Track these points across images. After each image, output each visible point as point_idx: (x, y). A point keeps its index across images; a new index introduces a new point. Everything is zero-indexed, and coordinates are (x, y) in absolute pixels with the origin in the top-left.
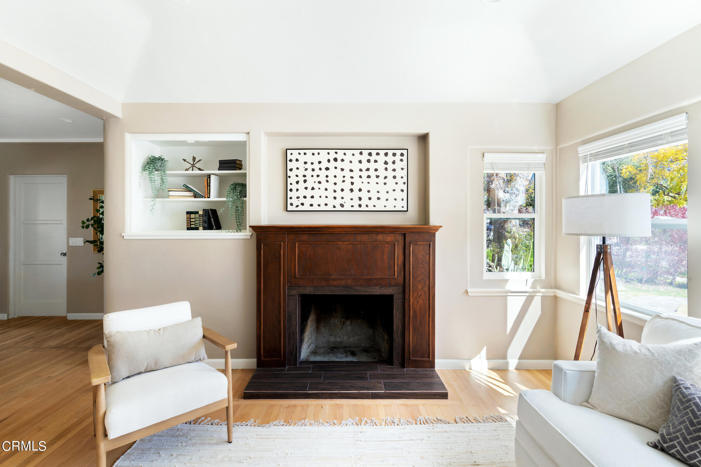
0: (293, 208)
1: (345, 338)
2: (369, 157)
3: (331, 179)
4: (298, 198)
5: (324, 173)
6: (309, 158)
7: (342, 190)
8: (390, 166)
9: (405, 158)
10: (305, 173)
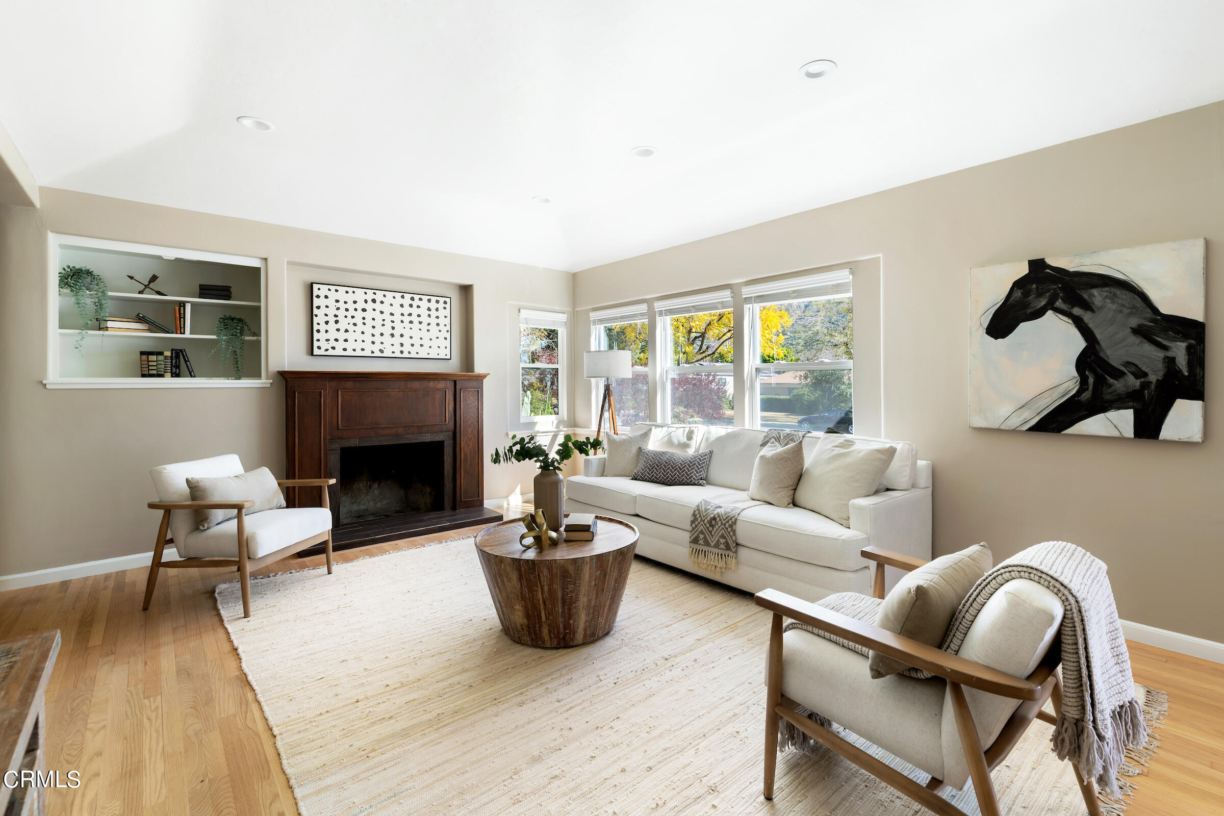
0: (322, 352)
1: (371, 504)
2: (411, 302)
3: (369, 321)
4: (328, 340)
5: (359, 315)
6: (341, 294)
7: (382, 334)
8: (434, 313)
9: (448, 306)
10: (337, 313)
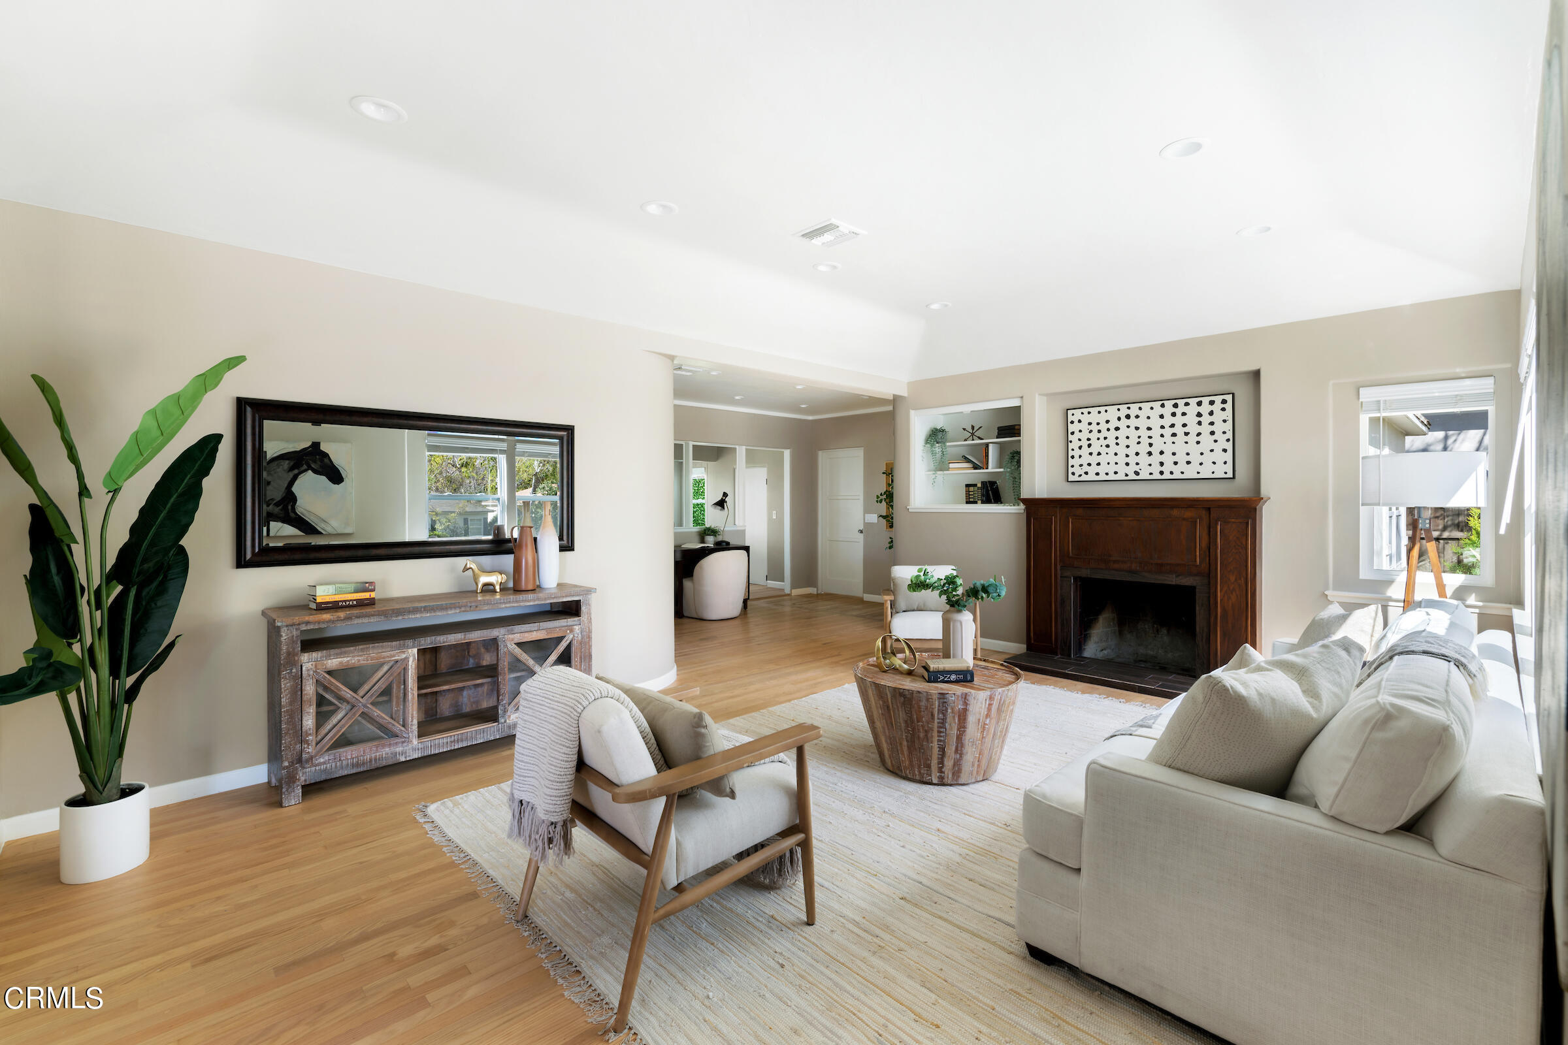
0: (1076, 478)
2: (1174, 410)
3: (1123, 441)
4: (1081, 465)
5: (1112, 434)
6: (1094, 417)
7: (1137, 454)
8: (1206, 419)
9: (1229, 406)
10: (1090, 436)
